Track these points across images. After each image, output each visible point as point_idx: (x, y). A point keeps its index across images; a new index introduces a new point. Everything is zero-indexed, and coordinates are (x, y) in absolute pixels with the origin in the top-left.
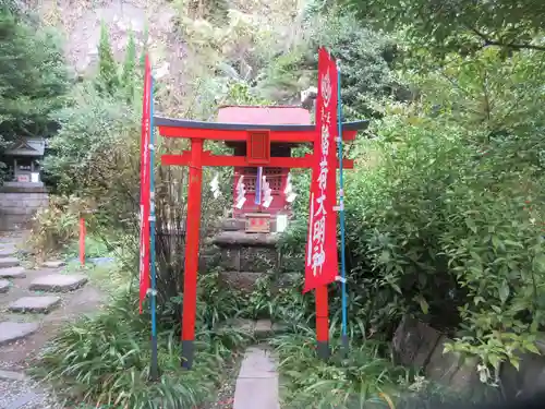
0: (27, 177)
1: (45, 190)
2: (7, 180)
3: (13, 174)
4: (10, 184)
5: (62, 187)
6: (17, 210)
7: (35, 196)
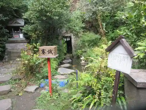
0: (18, 36)
1: (26, 41)
2: (10, 38)
3: (12, 35)
4: (11, 39)
5: (33, 40)
6: (15, 51)
7: (22, 44)
